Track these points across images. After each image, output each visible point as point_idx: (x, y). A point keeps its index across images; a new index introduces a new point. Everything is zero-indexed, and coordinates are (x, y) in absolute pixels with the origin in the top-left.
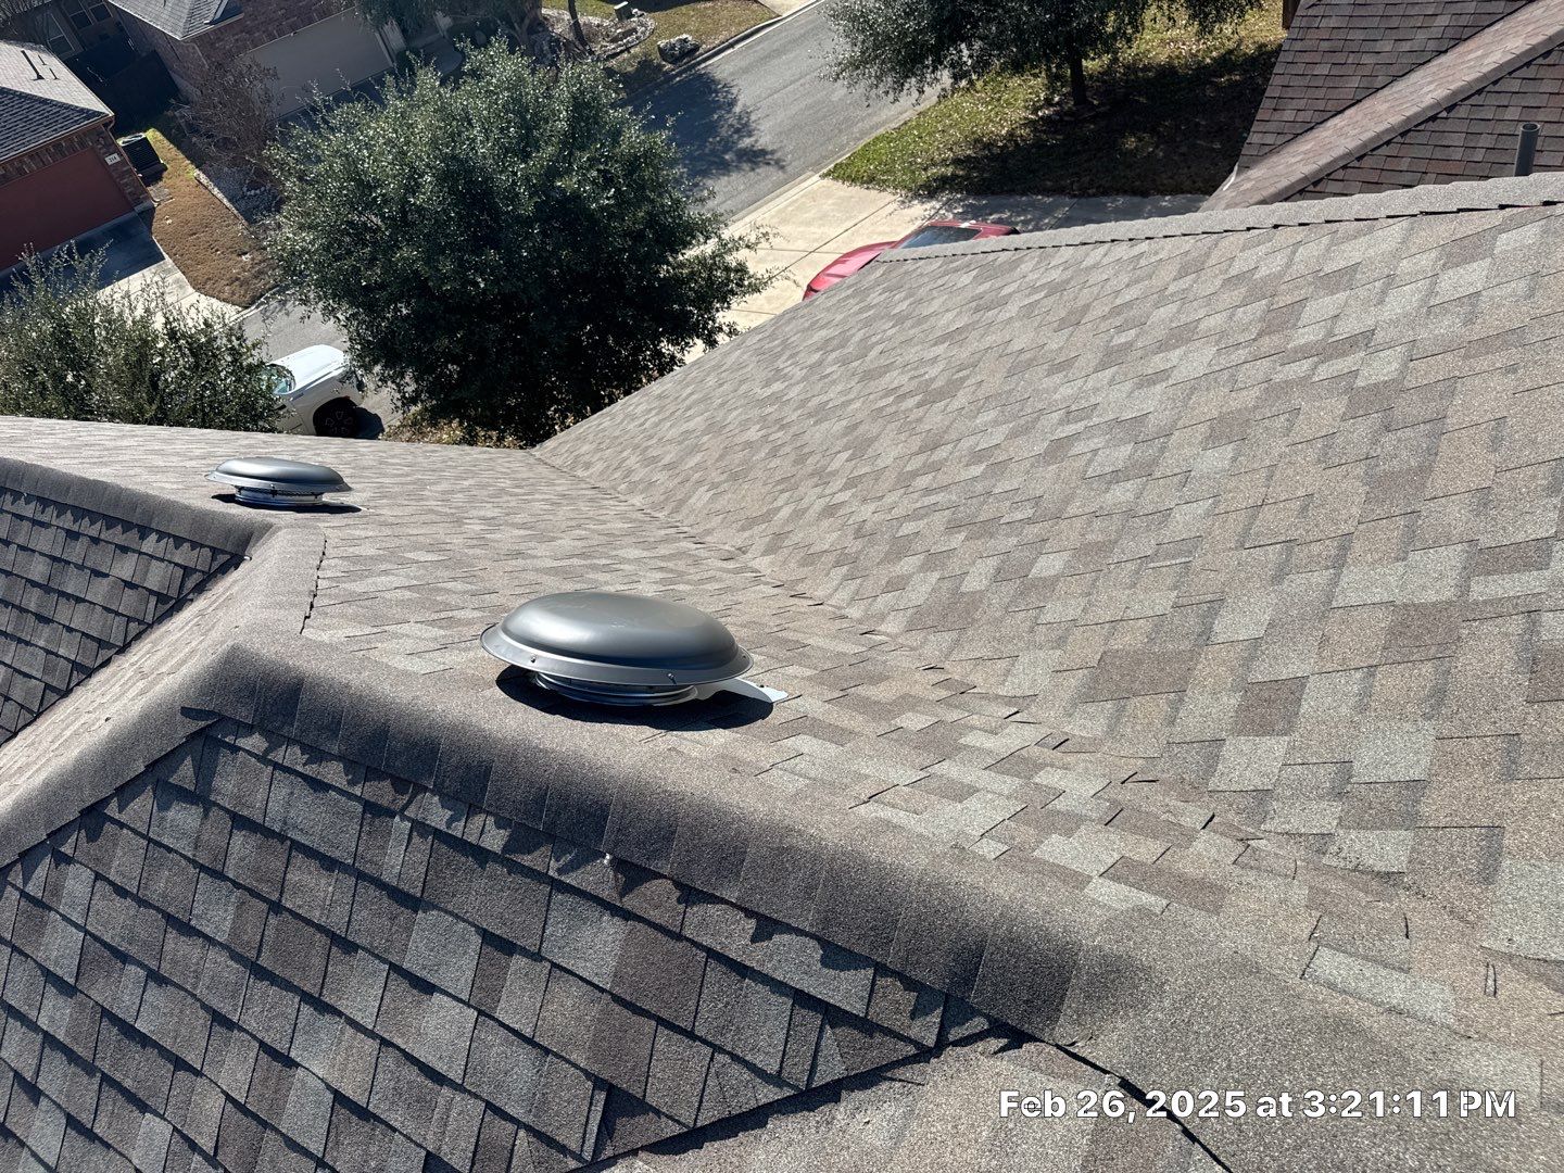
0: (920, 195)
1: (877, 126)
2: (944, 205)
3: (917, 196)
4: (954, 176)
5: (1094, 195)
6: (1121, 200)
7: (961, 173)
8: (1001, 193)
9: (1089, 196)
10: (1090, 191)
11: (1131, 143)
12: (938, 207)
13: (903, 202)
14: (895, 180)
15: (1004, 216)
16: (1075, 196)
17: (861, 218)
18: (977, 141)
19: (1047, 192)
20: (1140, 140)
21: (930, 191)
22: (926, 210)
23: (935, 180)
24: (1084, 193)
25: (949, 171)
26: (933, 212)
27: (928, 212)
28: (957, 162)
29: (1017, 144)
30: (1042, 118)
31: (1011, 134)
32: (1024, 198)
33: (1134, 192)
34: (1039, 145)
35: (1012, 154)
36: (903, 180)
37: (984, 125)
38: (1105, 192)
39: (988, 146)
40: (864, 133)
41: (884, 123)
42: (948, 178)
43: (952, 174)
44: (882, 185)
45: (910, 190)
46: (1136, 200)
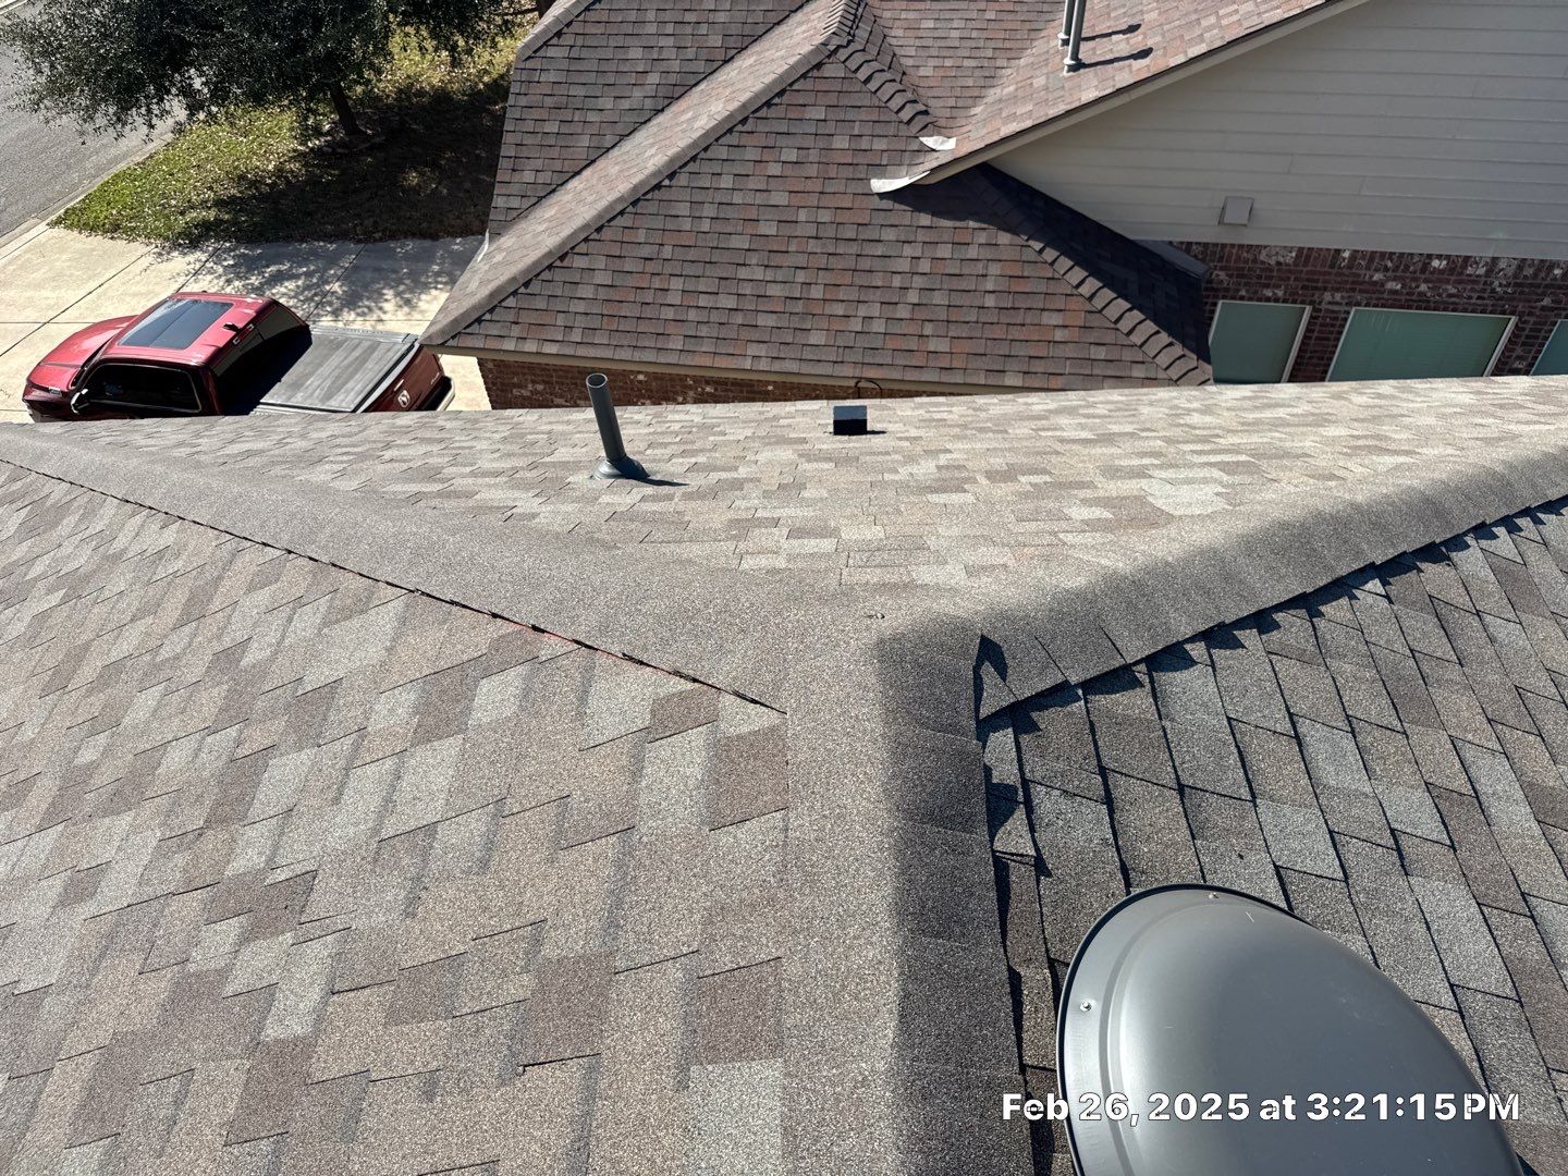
0: (180, 245)
1: (116, 160)
2: (211, 256)
3: (176, 246)
4: (218, 222)
5: (381, 240)
6: (410, 245)
7: (226, 217)
8: (277, 239)
9: (375, 240)
10: (376, 235)
11: (413, 178)
12: (204, 259)
13: (160, 254)
14: (146, 227)
15: (283, 268)
16: (359, 241)
17: (108, 276)
18: (242, 177)
19: (329, 238)
20: (422, 174)
21: (192, 239)
22: (189, 264)
23: (196, 227)
24: (368, 238)
25: (211, 215)
26: (198, 266)
27: (192, 266)
28: (219, 203)
29: (288, 182)
30: (312, 149)
31: (279, 170)
32: (304, 245)
33: (423, 235)
34: (313, 181)
35: (283, 193)
36: (157, 228)
37: (247, 158)
38: (393, 237)
39: (254, 184)
40: (100, 169)
41: (125, 156)
42: (211, 223)
43: (216, 219)
44: (131, 234)
45: (167, 239)
46: (427, 243)
